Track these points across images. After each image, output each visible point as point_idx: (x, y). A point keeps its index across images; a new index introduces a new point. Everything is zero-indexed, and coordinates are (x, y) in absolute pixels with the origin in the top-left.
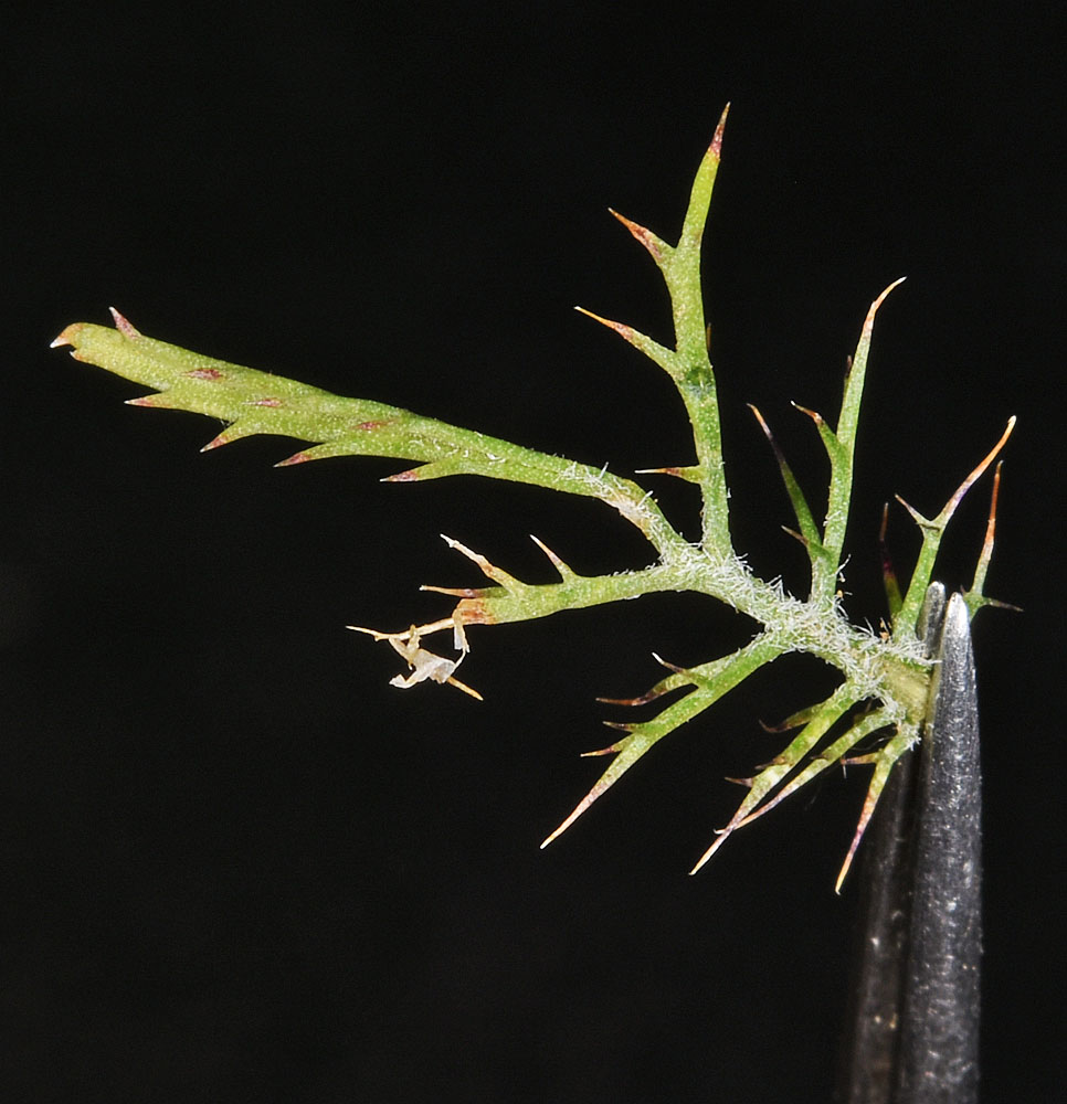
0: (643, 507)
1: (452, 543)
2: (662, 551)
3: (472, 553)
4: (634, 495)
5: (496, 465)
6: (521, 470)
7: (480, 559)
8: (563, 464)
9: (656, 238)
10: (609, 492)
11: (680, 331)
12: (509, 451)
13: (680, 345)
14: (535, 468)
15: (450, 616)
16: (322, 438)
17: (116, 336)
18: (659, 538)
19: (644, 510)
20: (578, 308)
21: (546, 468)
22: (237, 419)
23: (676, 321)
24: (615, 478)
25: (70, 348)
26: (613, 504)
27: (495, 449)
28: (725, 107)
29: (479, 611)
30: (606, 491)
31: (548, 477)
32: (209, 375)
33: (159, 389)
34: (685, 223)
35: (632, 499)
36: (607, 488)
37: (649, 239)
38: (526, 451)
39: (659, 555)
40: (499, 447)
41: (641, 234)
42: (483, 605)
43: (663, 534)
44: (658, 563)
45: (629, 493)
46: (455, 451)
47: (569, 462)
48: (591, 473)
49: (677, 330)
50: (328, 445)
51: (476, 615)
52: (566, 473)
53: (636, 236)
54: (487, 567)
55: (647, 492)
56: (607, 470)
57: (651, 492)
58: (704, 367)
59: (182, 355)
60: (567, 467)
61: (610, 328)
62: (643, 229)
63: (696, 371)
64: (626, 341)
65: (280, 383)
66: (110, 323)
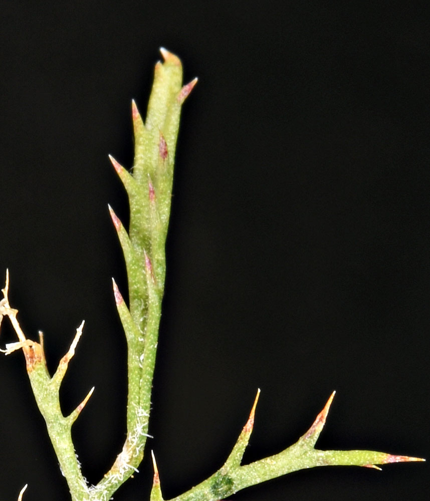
0: (127, 468)
1: (79, 331)
2: (99, 486)
3: (75, 346)
4: (134, 461)
5: (137, 361)
6: (137, 379)
7: (71, 353)
8: (146, 407)
9: (320, 432)
10: (132, 442)
11: (256, 465)
12: (148, 368)
13: (246, 467)
14: (140, 388)
15: (27, 338)
16: (133, 239)
17: (177, 89)
18: (107, 482)
19: (124, 469)
20: (259, 391)
21: (141, 396)
22: (135, 179)
23: (263, 461)
24: (143, 445)
25: (163, 60)
26: (124, 449)
27: (148, 358)
28: (421, 458)
29: (35, 360)
30: (133, 440)
31: (135, 398)
32: (163, 151)
33: (146, 124)
34: (333, 451)
35: (131, 459)
36: (136, 441)
37: (318, 426)
38: (151, 380)
39: (95, 485)
40: (150, 360)
41: (321, 420)
42: (40, 361)
43: (110, 485)
44: (89, 485)
45: (134, 456)
46: (142, 332)
47: (148, 411)
48: (144, 428)
49: (256, 462)
50: (130, 242)
51: (32, 357)
52: (141, 410)
53: (319, 417)
54: (66, 359)
55: (138, 469)
56: (148, 437)
57: (138, 471)
58: (233, 488)
59: (173, 133)
60: (145, 410)
61: (249, 416)
62: (324, 420)
63: (230, 482)
64: (242, 429)
65: (167, 202)
66: (186, 80)
